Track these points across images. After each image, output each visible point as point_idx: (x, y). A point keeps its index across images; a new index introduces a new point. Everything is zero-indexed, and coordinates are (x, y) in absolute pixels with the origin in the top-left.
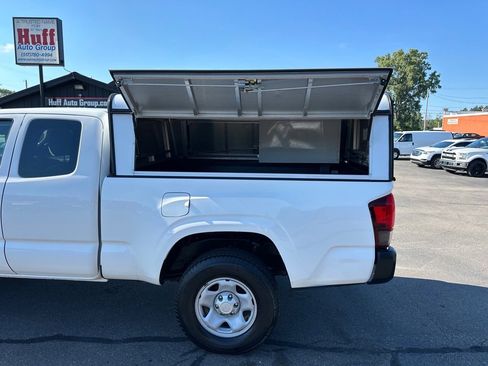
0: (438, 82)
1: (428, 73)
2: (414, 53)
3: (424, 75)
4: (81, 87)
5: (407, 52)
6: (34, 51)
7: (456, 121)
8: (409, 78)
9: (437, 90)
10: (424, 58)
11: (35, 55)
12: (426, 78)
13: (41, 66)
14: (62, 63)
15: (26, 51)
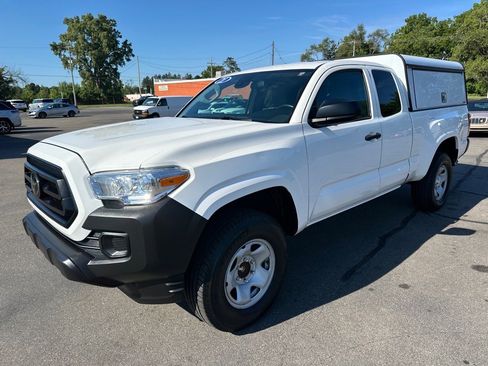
0: (130, 50)
1: (121, 41)
2: (103, 18)
3: (117, 42)
5: (96, 17)
7: (166, 88)
8: (104, 44)
9: (131, 58)
10: (114, 25)
12: (120, 46)
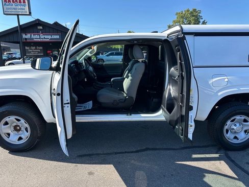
1: (201, 21)
3: (199, 22)
4: (41, 28)
5: (191, 10)
6: (14, 7)
10: (200, 13)
11: (14, 9)
13: (18, 15)
14: (30, 14)
15: (9, 7)
